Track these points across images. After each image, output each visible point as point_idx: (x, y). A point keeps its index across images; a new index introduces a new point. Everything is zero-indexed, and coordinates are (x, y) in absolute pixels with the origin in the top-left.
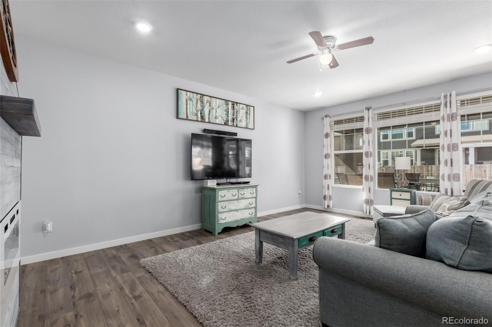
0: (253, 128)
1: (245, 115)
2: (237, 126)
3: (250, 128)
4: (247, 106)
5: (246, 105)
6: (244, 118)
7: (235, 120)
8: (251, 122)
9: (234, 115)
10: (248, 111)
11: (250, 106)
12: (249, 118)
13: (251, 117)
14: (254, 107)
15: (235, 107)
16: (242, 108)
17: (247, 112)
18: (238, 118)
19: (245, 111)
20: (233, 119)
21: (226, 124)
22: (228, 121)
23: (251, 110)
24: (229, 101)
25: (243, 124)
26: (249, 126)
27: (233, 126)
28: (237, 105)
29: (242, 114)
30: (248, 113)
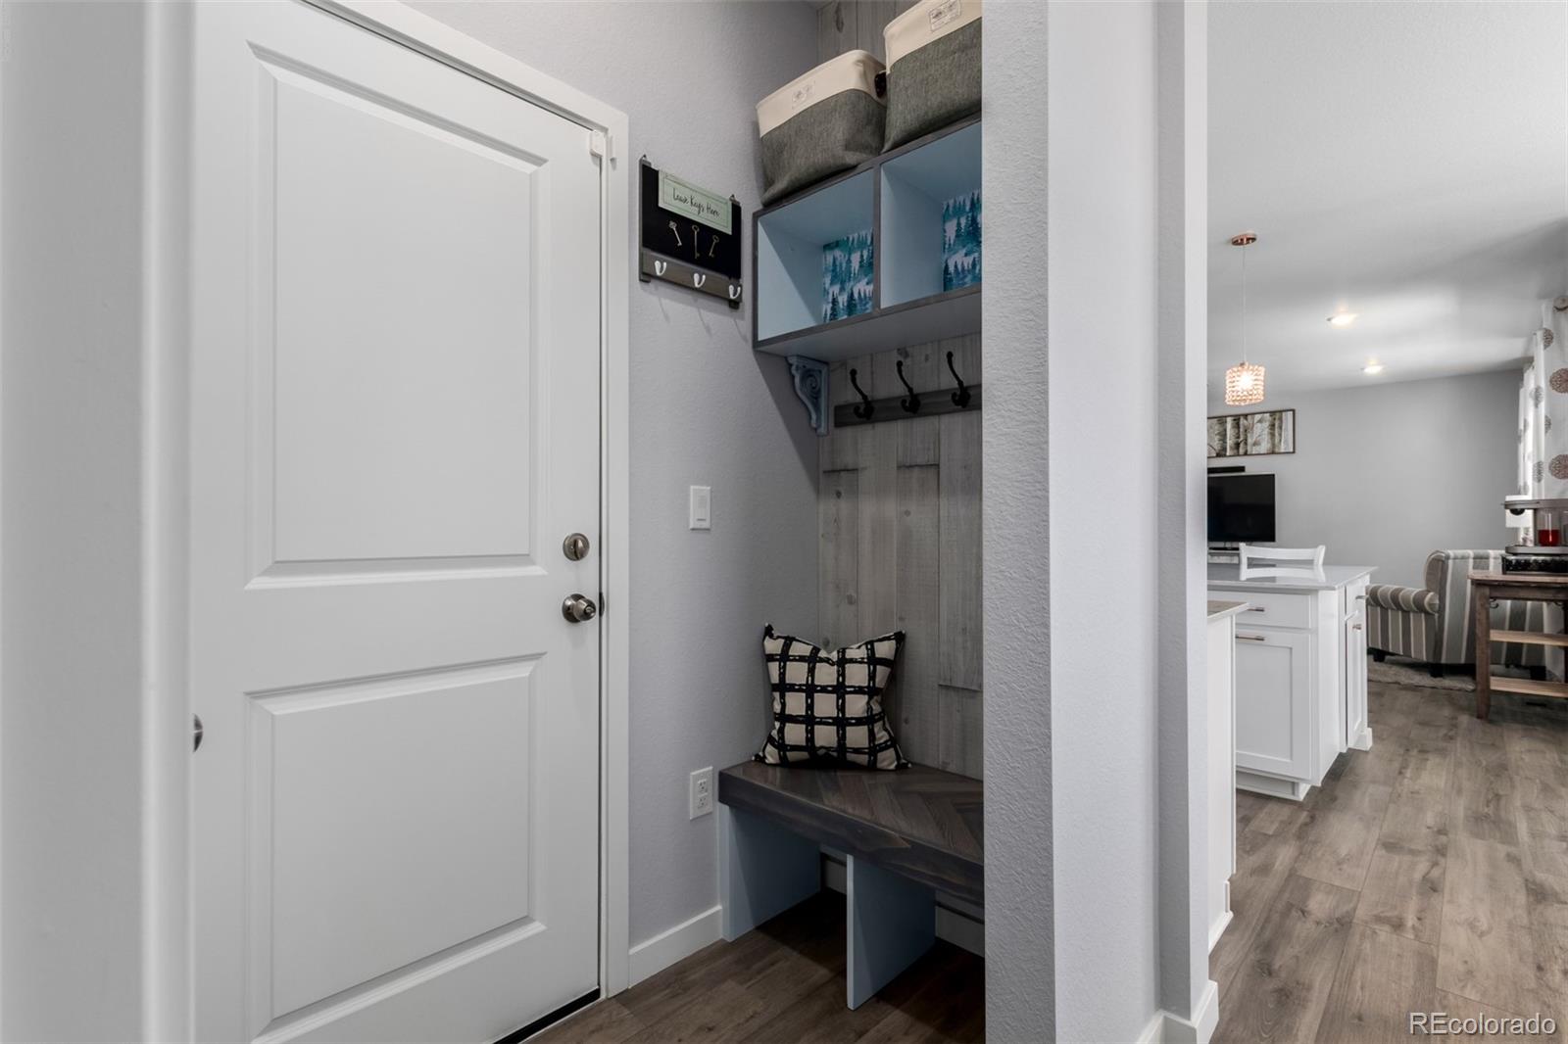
0: (1291, 450)
1: (1267, 431)
2: (1246, 454)
3: (1282, 451)
4: (1272, 413)
5: (1270, 412)
6: (1266, 437)
7: (1242, 445)
8: (1286, 441)
9: (1238, 437)
10: (1277, 423)
11: (1281, 412)
12: (1280, 435)
13: (1286, 429)
14: (1294, 411)
15: (1241, 423)
16: (1260, 421)
17: (1273, 426)
18: (1250, 441)
19: (1266, 424)
20: (1237, 445)
21: (1221, 454)
22: (1225, 449)
23: (1287, 419)
24: (1226, 417)
25: (1265, 447)
26: (1279, 448)
27: (1238, 455)
28: (1246, 419)
29: (1260, 430)
30: (1277, 425)
